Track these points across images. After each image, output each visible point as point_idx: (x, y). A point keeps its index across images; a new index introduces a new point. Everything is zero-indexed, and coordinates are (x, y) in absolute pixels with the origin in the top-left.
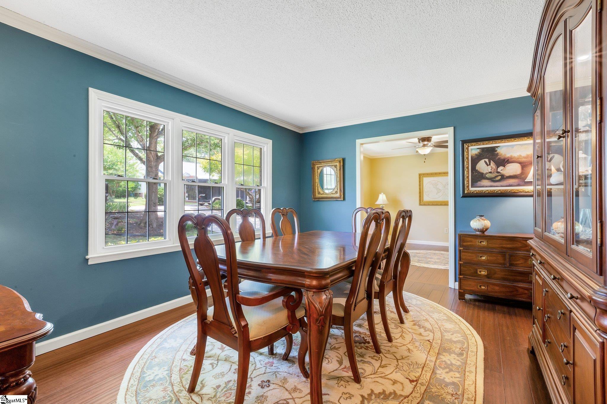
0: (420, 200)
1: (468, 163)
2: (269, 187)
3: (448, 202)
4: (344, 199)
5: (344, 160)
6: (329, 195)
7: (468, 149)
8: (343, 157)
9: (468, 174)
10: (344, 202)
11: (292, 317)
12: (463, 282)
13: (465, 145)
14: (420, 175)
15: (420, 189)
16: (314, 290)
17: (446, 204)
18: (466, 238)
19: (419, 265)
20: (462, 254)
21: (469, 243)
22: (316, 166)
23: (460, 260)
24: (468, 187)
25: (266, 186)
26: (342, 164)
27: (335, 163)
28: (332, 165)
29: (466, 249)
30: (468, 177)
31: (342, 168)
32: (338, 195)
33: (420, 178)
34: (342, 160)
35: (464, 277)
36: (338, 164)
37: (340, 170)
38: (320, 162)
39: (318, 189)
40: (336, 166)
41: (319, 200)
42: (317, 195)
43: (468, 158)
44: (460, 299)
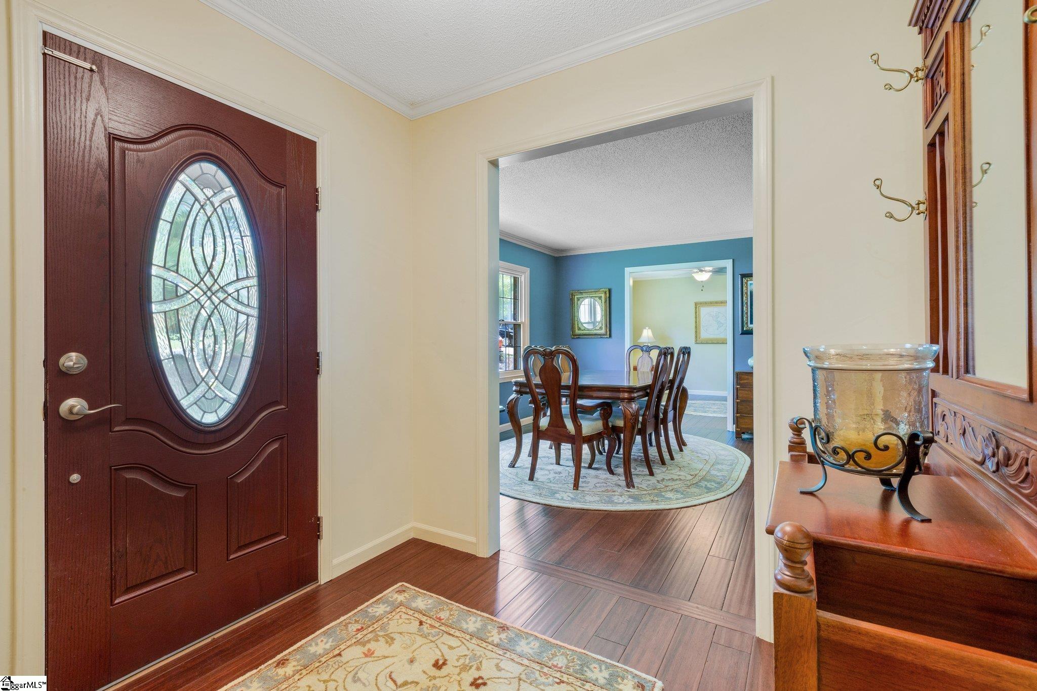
0: (696, 337)
1: (747, 298)
2: (527, 323)
3: (726, 340)
4: (610, 336)
5: (610, 291)
6: (592, 332)
7: (747, 283)
8: (610, 288)
9: (747, 310)
10: (610, 339)
11: (606, 425)
12: (741, 421)
13: (744, 279)
14: (696, 304)
15: (696, 322)
16: (626, 401)
17: (724, 342)
18: (743, 376)
19: (695, 414)
20: (739, 392)
21: (745, 381)
22: (576, 297)
23: (737, 399)
24: (747, 323)
25: (523, 321)
26: (608, 295)
27: (600, 294)
28: (596, 297)
29: (743, 387)
30: (747, 313)
31: (608, 300)
32: (603, 331)
33: (696, 308)
34: (608, 291)
35: (741, 416)
36: (603, 295)
37: (606, 302)
38: (581, 293)
39: (578, 325)
40: (600, 298)
41: (579, 337)
42: (577, 332)
43: (746, 293)
44: (736, 438)
